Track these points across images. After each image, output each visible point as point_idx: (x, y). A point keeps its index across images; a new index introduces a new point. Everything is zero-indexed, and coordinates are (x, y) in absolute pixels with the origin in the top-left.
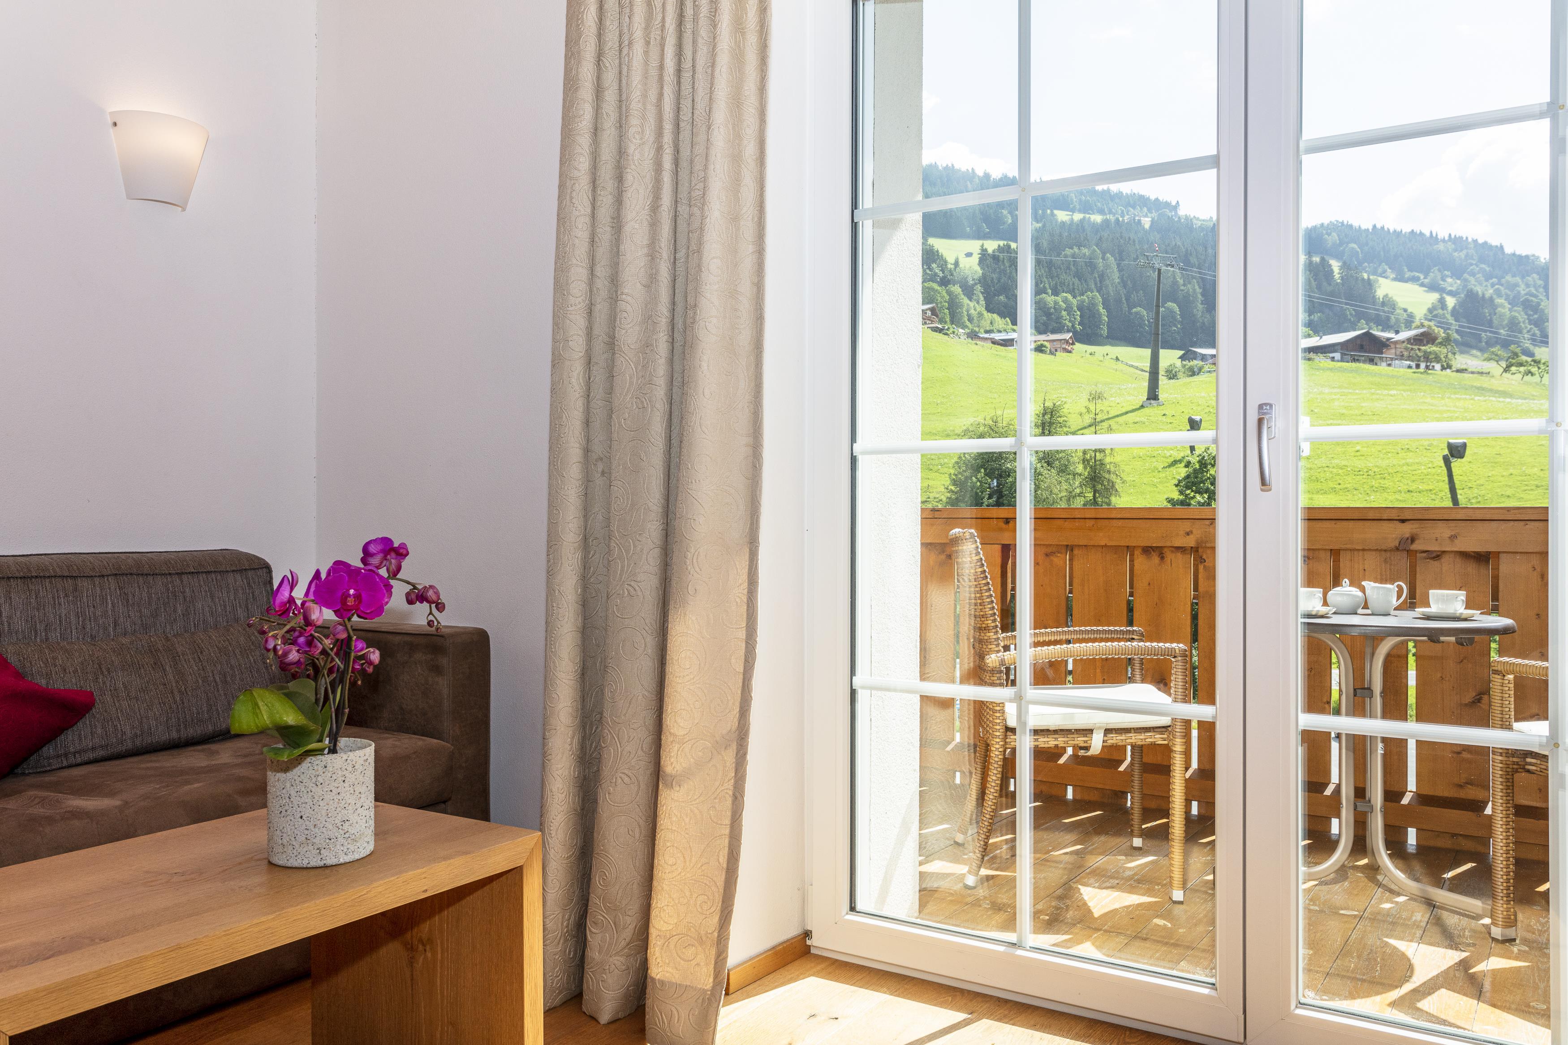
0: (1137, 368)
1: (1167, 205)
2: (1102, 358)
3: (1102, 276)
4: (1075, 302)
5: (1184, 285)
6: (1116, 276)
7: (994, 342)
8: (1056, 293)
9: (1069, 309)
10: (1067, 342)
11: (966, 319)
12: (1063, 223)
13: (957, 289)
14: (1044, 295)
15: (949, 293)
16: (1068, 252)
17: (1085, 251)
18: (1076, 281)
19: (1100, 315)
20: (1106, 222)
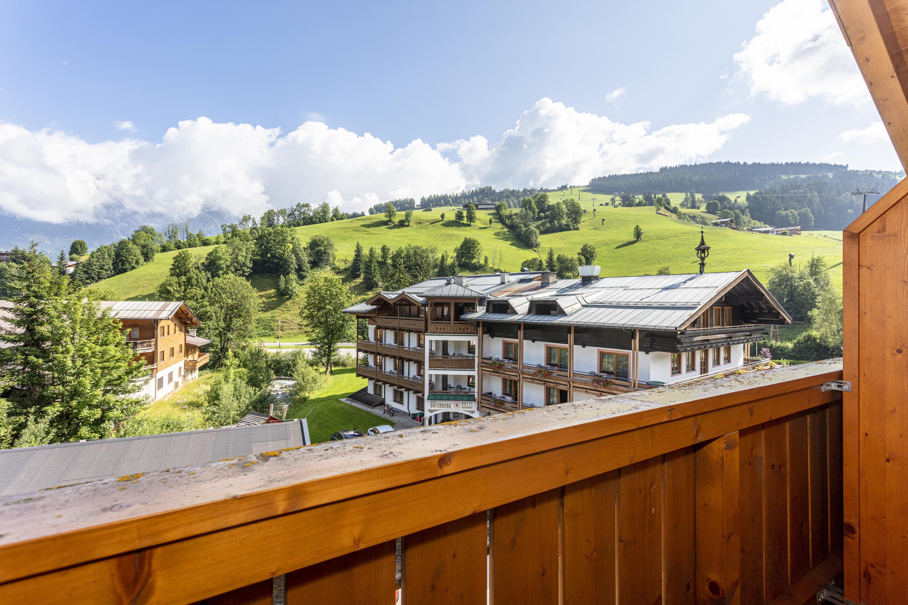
0: (837, 239)
1: (841, 166)
2: (817, 236)
3: (810, 201)
4: (796, 213)
5: (857, 201)
6: (818, 200)
7: (760, 232)
8: (785, 210)
9: (793, 215)
10: (798, 230)
11: (743, 223)
12: (786, 180)
13: (738, 211)
14: (780, 211)
15: (735, 213)
16: (792, 191)
17: (802, 191)
18: (797, 204)
19: (810, 217)
20: (809, 178)
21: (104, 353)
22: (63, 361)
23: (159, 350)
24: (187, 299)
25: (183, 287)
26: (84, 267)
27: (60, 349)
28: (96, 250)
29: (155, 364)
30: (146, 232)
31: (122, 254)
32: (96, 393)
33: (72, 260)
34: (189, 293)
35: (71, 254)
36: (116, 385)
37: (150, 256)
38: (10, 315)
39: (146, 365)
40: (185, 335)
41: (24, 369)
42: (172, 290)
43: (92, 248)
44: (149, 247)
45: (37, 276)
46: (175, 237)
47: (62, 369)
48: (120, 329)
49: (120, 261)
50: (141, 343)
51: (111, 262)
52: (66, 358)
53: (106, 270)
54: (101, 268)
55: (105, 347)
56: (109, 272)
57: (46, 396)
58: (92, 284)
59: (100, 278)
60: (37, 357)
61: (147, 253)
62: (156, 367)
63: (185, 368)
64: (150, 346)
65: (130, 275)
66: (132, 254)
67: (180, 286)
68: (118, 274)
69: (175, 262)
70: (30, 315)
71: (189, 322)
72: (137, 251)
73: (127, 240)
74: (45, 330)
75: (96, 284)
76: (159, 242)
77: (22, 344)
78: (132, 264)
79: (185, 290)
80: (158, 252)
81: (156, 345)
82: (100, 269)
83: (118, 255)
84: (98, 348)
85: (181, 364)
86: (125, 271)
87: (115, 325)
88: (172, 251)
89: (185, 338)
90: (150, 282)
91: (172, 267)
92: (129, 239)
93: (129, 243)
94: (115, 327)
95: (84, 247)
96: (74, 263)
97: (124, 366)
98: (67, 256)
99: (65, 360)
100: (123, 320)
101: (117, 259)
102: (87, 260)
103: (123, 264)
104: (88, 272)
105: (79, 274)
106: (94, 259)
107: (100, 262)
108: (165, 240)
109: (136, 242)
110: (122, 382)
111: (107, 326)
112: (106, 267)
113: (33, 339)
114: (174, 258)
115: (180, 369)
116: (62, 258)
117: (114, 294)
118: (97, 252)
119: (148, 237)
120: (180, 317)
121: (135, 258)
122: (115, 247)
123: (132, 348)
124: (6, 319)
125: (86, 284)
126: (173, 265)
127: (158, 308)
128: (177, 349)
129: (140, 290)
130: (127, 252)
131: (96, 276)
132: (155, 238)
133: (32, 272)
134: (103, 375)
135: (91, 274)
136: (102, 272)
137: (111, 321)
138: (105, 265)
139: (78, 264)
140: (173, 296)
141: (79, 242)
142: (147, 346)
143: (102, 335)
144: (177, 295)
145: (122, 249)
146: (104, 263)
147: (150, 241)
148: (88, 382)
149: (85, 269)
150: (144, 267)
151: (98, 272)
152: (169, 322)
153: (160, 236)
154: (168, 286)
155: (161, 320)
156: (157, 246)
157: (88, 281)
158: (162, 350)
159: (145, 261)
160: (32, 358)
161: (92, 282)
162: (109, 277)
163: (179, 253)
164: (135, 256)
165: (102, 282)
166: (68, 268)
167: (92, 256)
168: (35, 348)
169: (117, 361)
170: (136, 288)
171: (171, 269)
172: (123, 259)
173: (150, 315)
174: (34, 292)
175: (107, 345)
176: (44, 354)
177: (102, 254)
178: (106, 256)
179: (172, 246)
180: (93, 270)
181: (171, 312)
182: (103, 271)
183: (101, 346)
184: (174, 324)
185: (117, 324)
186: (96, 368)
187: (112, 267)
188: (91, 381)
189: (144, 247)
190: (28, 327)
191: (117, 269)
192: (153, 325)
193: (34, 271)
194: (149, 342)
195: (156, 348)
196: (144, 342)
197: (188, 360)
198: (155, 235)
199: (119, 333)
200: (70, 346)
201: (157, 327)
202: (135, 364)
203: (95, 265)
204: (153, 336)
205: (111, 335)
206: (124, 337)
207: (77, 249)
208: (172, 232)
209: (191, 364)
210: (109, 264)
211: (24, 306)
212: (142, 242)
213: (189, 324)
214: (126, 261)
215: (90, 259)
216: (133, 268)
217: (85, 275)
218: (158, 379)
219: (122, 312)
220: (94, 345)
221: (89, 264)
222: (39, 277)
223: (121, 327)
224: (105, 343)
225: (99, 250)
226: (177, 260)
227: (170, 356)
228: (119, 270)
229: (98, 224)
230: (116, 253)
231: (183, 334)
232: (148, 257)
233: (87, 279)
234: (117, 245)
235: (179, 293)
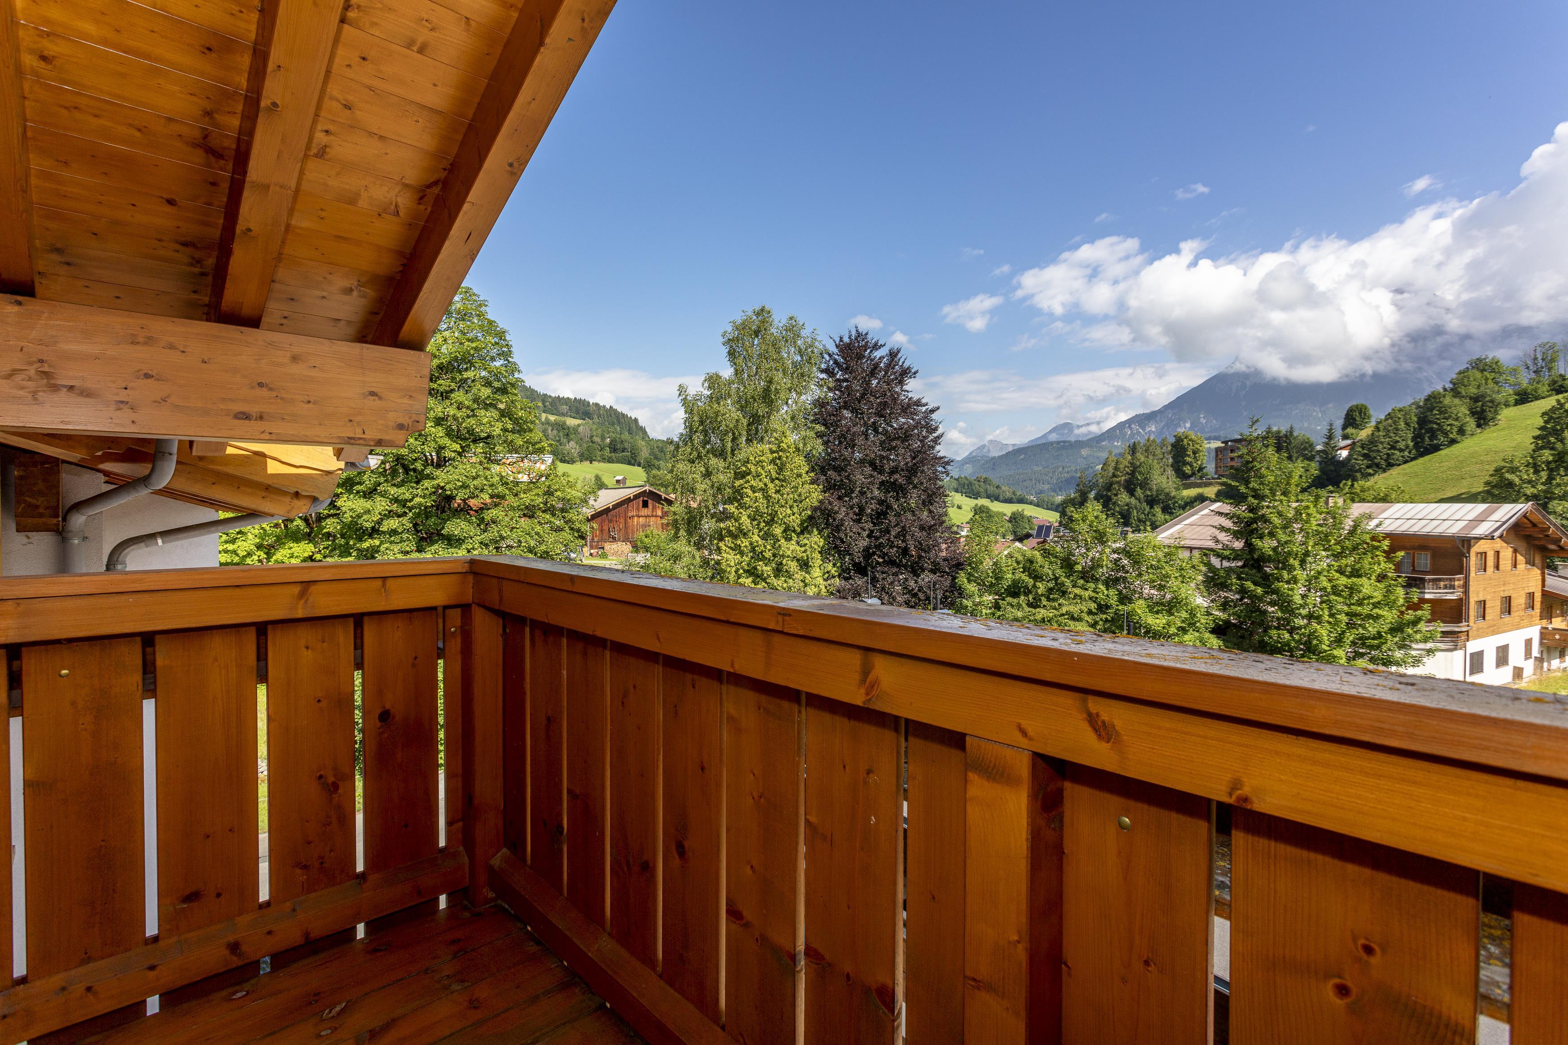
21: (1352, 590)
22: (1288, 595)
23: (1473, 599)
24: (1555, 499)
25: (1544, 475)
26: (1363, 448)
27: (1285, 574)
28: (1383, 417)
29: (1464, 624)
30: (1483, 371)
31: (1431, 418)
32: (1335, 652)
33: (1345, 437)
34: (1559, 485)
35: (1344, 428)
36: (1371, 647)
37: (1490, 415)
38: (1228, 524)
39: (1429, 621)
40: (1543, 574)
41: (1241, 600)
42: (1517, 480)
43: (1377, 415)
44: (1488, 399)
45: (1258, 466)
46: (1550, 369)
47: (1285, 605)
48: (1385, 552)
49: (1427, 432)
50: (1434, 580)
51: (1410, 436)
52: (1292, 590)
53: (1401, 450)
54: (1393, 448)
55: (1354, 580)
56: (1406, 453)
57: (1267, 643)
58: (1376, 476)
59: (1390, 465)
60: (1255, 583)
61: (1483, 411)
62: (1464, 629)
63: (1541, 644)
64: (1452, 587)
65: (1447, 455)
66: (1450, 417)
67: (1536, 472)
68: (1422, 455)
69: (1546, 422)
70: (1249, 523)
71: (1553, 547)
72: (1462, 409)
73: (1441, 390)
74: (1266, 545)
75: (1384, 475)
76: (1510, 385)
77: (1240, 564)
78: (1451, 436)
79: (1550, 479)
80: (1507, 405)
81: (1466, 586)
82: (1390, 449)
83: (1423, 421)
84: (1343, 580)
85: (1534, 632)
86: (1436, 448)
87: (1376, 544)
88: (1543, 401)
89: (1543, 580)
90: (1487, 467)
91: (1538, 433)
92: (1445, 390)
93: (1444, 396)
94: (1377, 548)
95: (1365, 414)
96: (1349, 442)
97: (1389, 616)
98: (1338, 432)
99: (1290, 592)
100: (1388, 535)
101: (1421, 429)
102: (1368, 436)
103: (1433, 437)
104: (1370, 456)
105: (1356, 459)
106: (1381, 433)
107: (1390, 437)
108: (1524, 380)
109: (1459, 393)
110: (1383, 643)
111: (1360, 544)
112: (1402, 445)
113: (1253, 559)
114: (1544, 414)
115: (1528, 643)
116: (1330, 437)
117: (1403, 491)
118: (1386, 420)
119: (1487, 379)
120: (1529, 536)
121: (1456, 423)
122: (1419, 407)
123: (1403, 586)
124: (1222, 529)
125: (1366, 477)
126: (1541, 428)
127: (1471, 516)
128: (1519, 601)
129: (1465, 483)
130: (1441, 412)
131: (1383, 463)
132: (1501, 379)
133: (1252, 462)
134: (1350, 626)
135: (1375, 458)
136: (1393, 454)
137: (1367, 537)
138: (1398, 442)
139: (1354, 443)
140: (1518, 492)
141: (1357, 406)
142: (1445, 587)
143: (1353, 559)
144: (1530, 491)
145: (1431, 410)
146: (1397, 438)
147: (1491, 384)
148: (1324, 633)
149: (1365, 451)
150: (1475, 438)
151: (1388, 454)
152: (1499, 544)
153: (1514, 372)
154: (1508, 472)
155: (1478, 539)
156: (1507, 393)
157: (1370, 471)
158: (1481, 598)
159: (1479, 426)
160: (1249, 585)
161: (1376, 472)
162: (1406, 462)
163: (1558, 401)
164: (1457, 420)
165: (1394, 471)
166: (1339, 452)
167: (1377, 428)
168: (1254, 571)
169: (1376, 605)
170: (1458, 479)
171: (1536, 438)
172: (1433, 428)
173: (1454, 529)
174: (1254, 490)
175: (1360, 576)
176: (1266, 581)
177: (1395, 422)
178: (1402, 425)
179: (1544, 389)
180: (1379, 451)
181: (1499, 524)
182: (1396, 452)
183: (1349, 577)
184: (1511, 550)
185: (1379, 541)
186: (1340, 612)
187: (1411, 444)
188: (1331, 632)
189: (1476, 399)
190: (1247, 540)
191: (1421, 447)
192: (1458, 548)
193: (1254, 459)
194: (1450, 579)
195: (1466, 592)
196: (1440, 580)
197: (1550, 627)
198: (1501, 374)
199: (1381, 559)
200: (1298, 572)
201: (1469, 552)
202: (1410, 615)
203: (1382, 443)
204: (1460, 568)
205: (1368, 559)
206: (1391, 566)
207: (1355, 419)
208: (1543, 360)
209: (1557, 637)
210: (1406, 438)
211: (1242, 510)
212: (1473, 390)
213: (1552, 551)
214: (1438, 430)
215: (1373, 434)
216: (1453, 442)
217: (1365, 461)
218: (1472, 655)
219: (1387, 522)
220: (1337, 575)
221: (1372, 441)
222: (1260, 468)
223: (1386, 548)
224: (1356, 573)
225: (1389, 416)
226: (1551, 418)
227: (1502, 613)
228: (1426, 448)
229: (1396, 371)
230: (1419, 418)
231: (1537, 572)
232: (1484, 419)
233: (1368, 467)
234: (1421, 404)
235: (1533, 486)
